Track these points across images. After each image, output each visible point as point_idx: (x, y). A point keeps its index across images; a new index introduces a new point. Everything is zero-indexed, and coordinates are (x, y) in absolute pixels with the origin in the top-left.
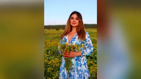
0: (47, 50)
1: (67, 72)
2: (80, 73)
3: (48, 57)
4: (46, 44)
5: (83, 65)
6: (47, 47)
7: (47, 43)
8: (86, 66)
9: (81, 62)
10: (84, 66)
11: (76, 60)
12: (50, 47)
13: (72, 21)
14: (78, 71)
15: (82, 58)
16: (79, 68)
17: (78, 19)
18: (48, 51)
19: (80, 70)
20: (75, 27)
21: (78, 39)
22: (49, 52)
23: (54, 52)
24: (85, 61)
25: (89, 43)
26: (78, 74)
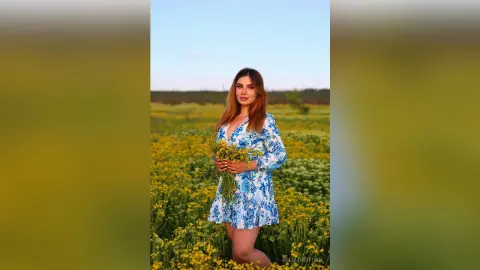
0: (192, 165)
1: (225, 205)
2: (251, 207)
3: (193, 182)
4: (190, 148)
5: (258, 190)
6: (190, 159)
7: (192, 147)
8: (267, 191)
9: (255, 183)
10: (261, 192)
11: (243, 178)
12: (201, 157)
13: (239, 91)
14: (246, 201)
15: (258, 175)
16: (250, 196)
17: (252, 88)
18: (193, 169)
19: (252, 201)
20: (247, 105)
21: (248, 130)
22: (197, 169)
23: (210, 171)
24: (263, 181)
25: (274, 141)
26: (245, 209)
